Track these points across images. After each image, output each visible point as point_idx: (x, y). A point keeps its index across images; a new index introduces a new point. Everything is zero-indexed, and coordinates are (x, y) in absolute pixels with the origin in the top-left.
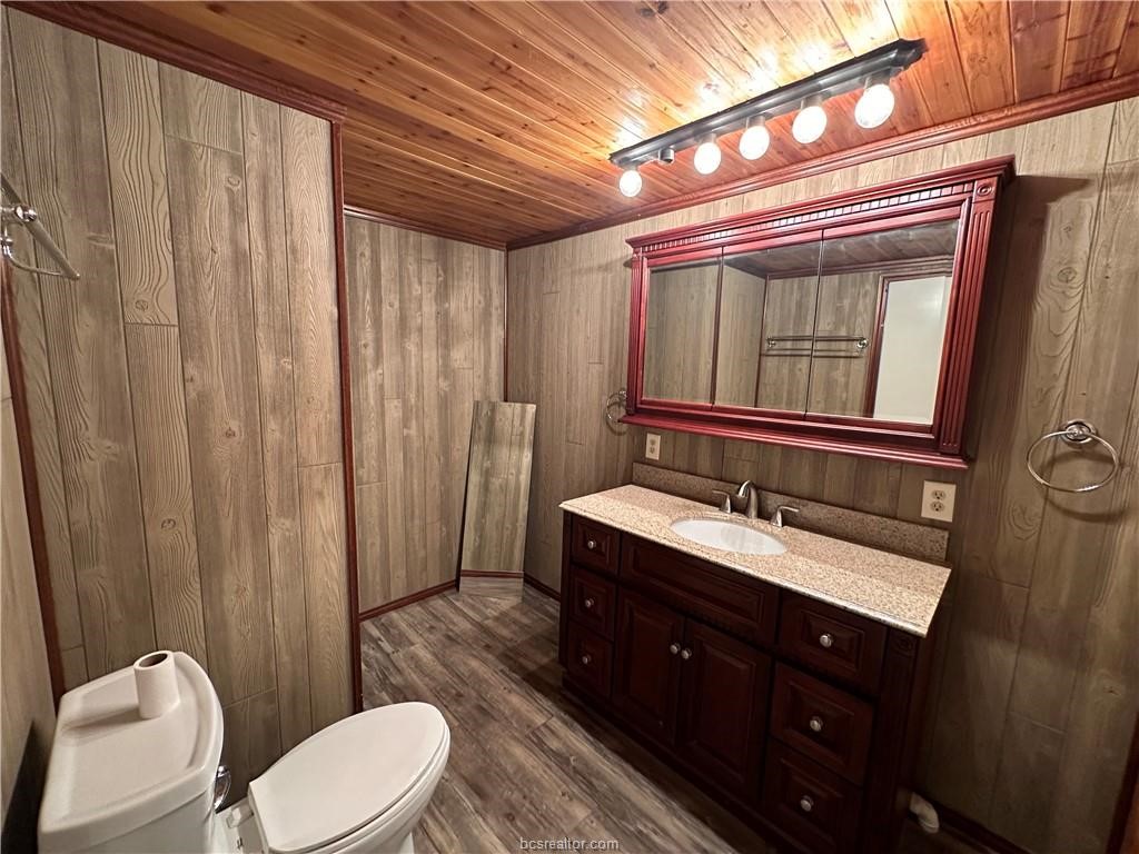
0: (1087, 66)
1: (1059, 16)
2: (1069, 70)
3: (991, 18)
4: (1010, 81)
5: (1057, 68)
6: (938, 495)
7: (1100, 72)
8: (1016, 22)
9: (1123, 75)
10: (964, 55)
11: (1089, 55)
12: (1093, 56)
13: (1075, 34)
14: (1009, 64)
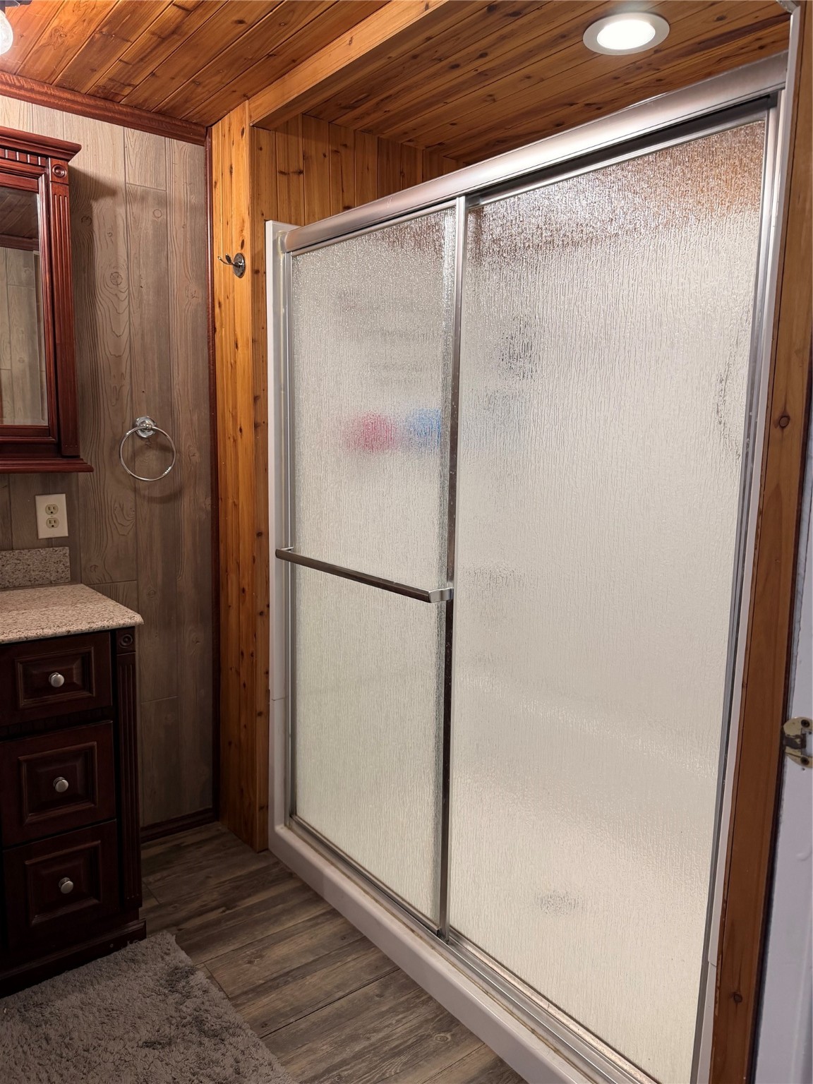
0: (114, 86)
1: (128, 41)
2: (102, 82)
3: (94, 12)
4: (63, 65)
5: (97, 76)
6: (51, 510)
7: (117, 94)
8: (104, 26)
9: (126, 105)
10: (55, 23)
11: (121, 79)
12: (122, 82)
13: (125, 60)
14: (74, 52)
